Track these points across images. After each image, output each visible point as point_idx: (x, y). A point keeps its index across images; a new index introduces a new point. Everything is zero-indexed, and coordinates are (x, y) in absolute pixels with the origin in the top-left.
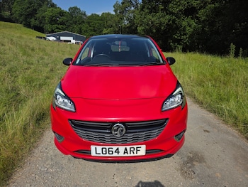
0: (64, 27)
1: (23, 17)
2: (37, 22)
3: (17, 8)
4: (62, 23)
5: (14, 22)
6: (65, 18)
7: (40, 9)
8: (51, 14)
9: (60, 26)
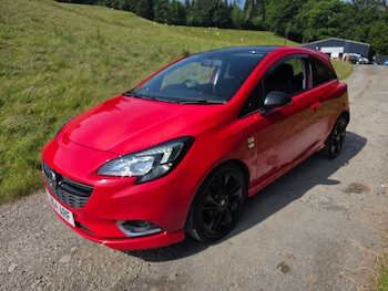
0: (337, 30)
1: (276, 22)
2: (294, 27)
3: (271, 9)
4: (335, 25)
5: (263, 30)
6: (341, 15)
7: (304, 5)
8: (319, 11)
9: (330, 30)
